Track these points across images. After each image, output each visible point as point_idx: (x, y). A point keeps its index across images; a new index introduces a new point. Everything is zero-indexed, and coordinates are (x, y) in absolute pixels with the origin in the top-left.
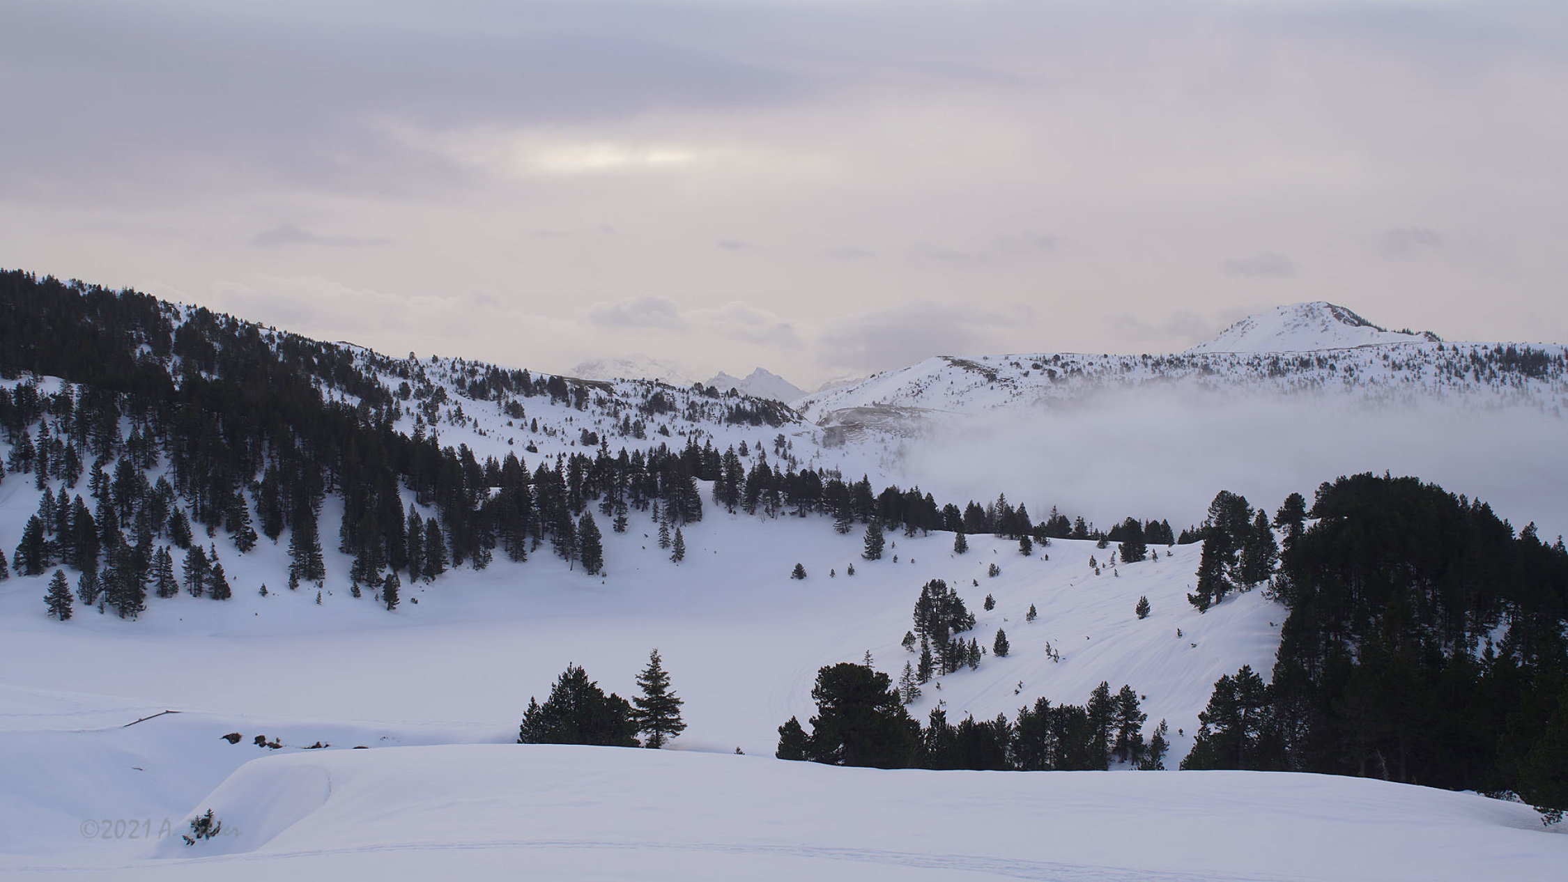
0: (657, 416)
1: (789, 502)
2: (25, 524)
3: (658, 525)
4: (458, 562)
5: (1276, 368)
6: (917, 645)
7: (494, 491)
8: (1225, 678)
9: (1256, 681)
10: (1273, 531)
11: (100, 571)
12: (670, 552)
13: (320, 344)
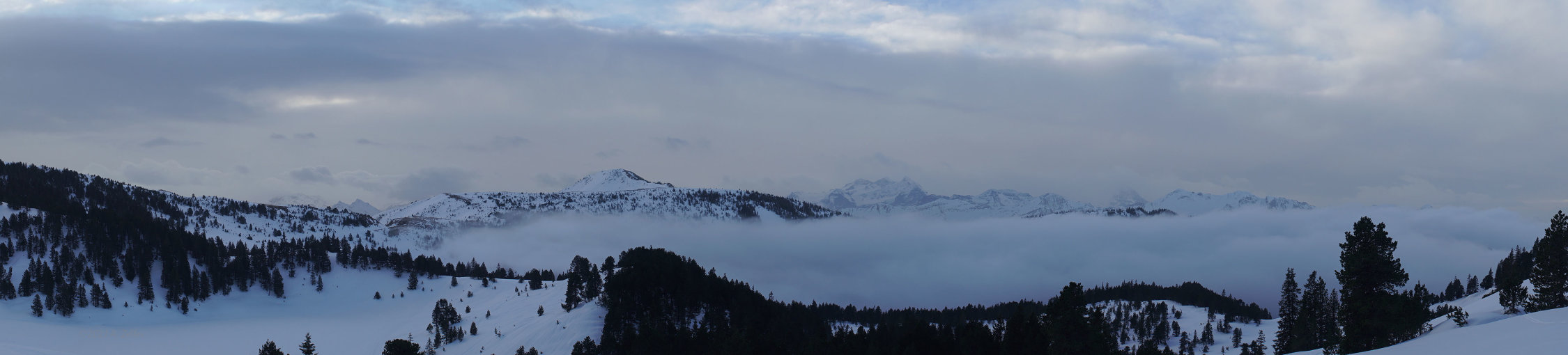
0: (309, 222)
1: (373, 263)
2: (23, 273)
3: (310, 274)
4: (215, 292)
5: (601, 199)
6: (434, 330)
7: (232, 258)
8: (578, 342)
9: (592, 343)
10: (600, 274)
11: (55, 295)
12: (316, 287)
13: (151, 191)
